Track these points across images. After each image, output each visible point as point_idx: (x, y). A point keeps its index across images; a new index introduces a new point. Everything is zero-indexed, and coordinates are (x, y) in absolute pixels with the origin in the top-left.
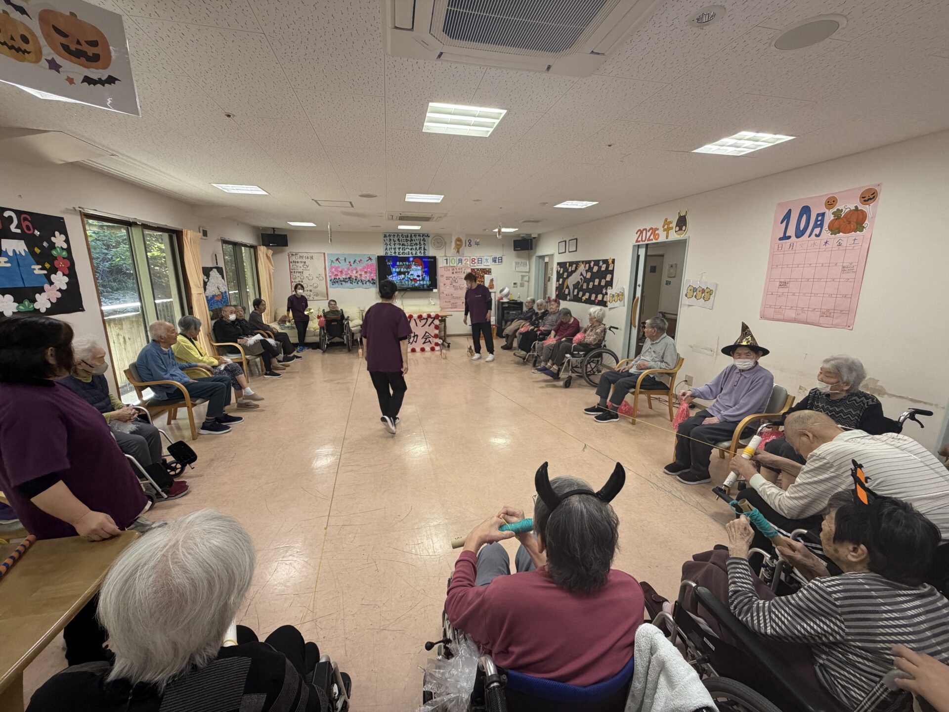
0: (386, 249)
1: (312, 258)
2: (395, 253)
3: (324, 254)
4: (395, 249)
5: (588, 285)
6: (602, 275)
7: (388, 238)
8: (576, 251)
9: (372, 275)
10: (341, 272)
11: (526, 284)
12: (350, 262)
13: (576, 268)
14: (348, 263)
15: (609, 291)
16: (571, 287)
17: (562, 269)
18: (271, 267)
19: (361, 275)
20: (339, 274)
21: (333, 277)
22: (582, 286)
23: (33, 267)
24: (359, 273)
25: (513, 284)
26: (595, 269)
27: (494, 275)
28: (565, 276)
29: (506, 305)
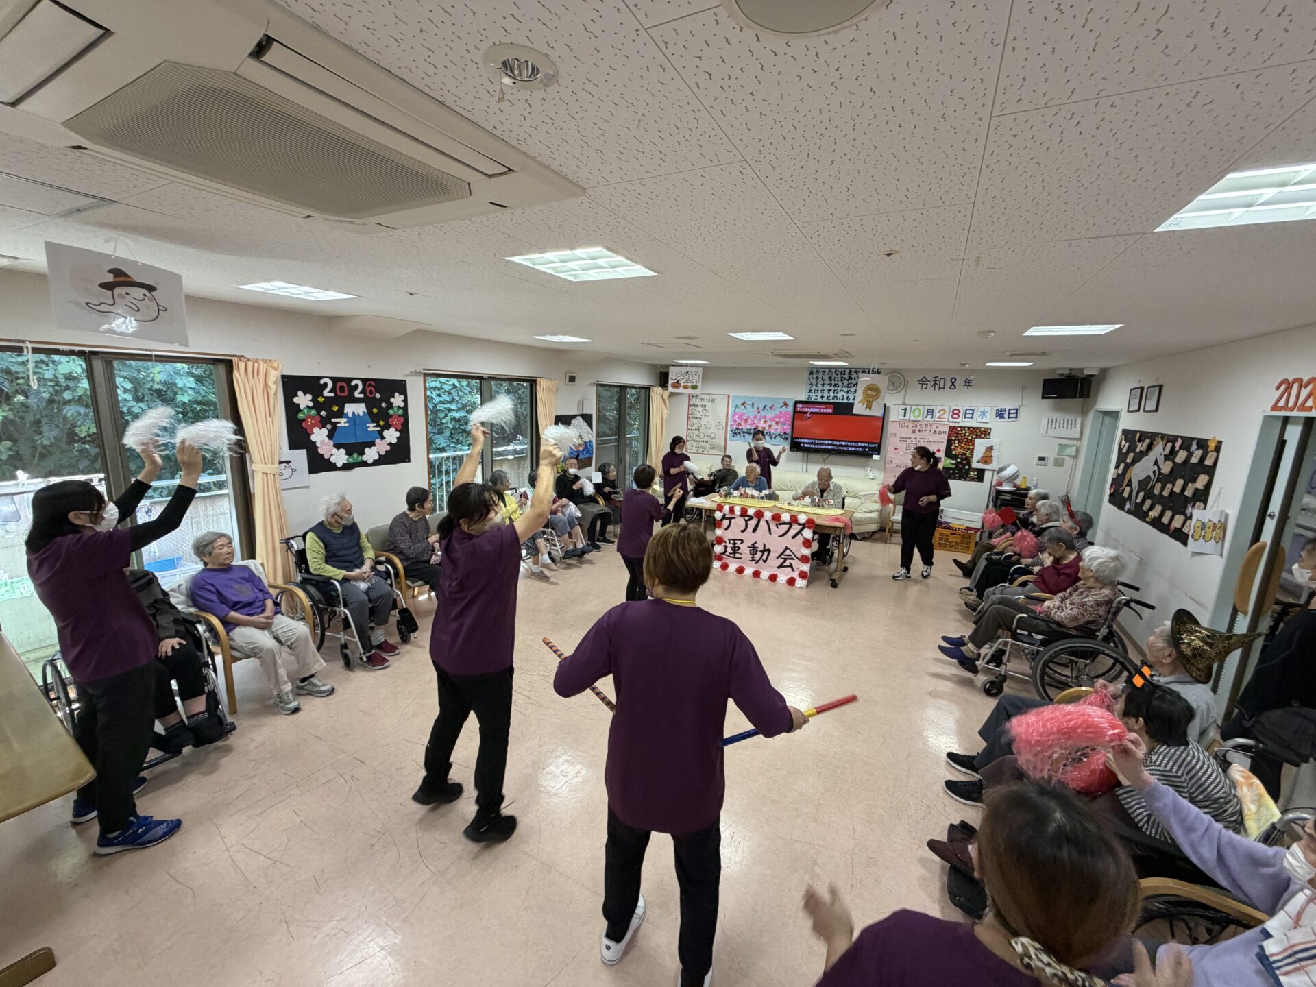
0: (810, 391)
1: (713, 401)
2: (822, 397)
3: (729, 396)
4: (822, 391)
5: (1163, 488)
6: (1189, 471)
7: (815, 376)
8: (1156, 410)
9: (785, 427)
10: (746, 421)
11: (1069, 461)
12: (758, 408)
13: (1150, 448)
14: (755, 409)
15: (1198, 513)
16: (1135, 485)
17: (1127, 444)
18: (665, 411)
19: (770, 426)
20: (743, 423)
21: (735, 427)
22: (1153, 487)
23: (368, 425)
24: (769, 423)
25: (1036, 459)
26: (1181, 457)
27: (994, 440)
28: (1129, 460)
29: (1008, 497)
